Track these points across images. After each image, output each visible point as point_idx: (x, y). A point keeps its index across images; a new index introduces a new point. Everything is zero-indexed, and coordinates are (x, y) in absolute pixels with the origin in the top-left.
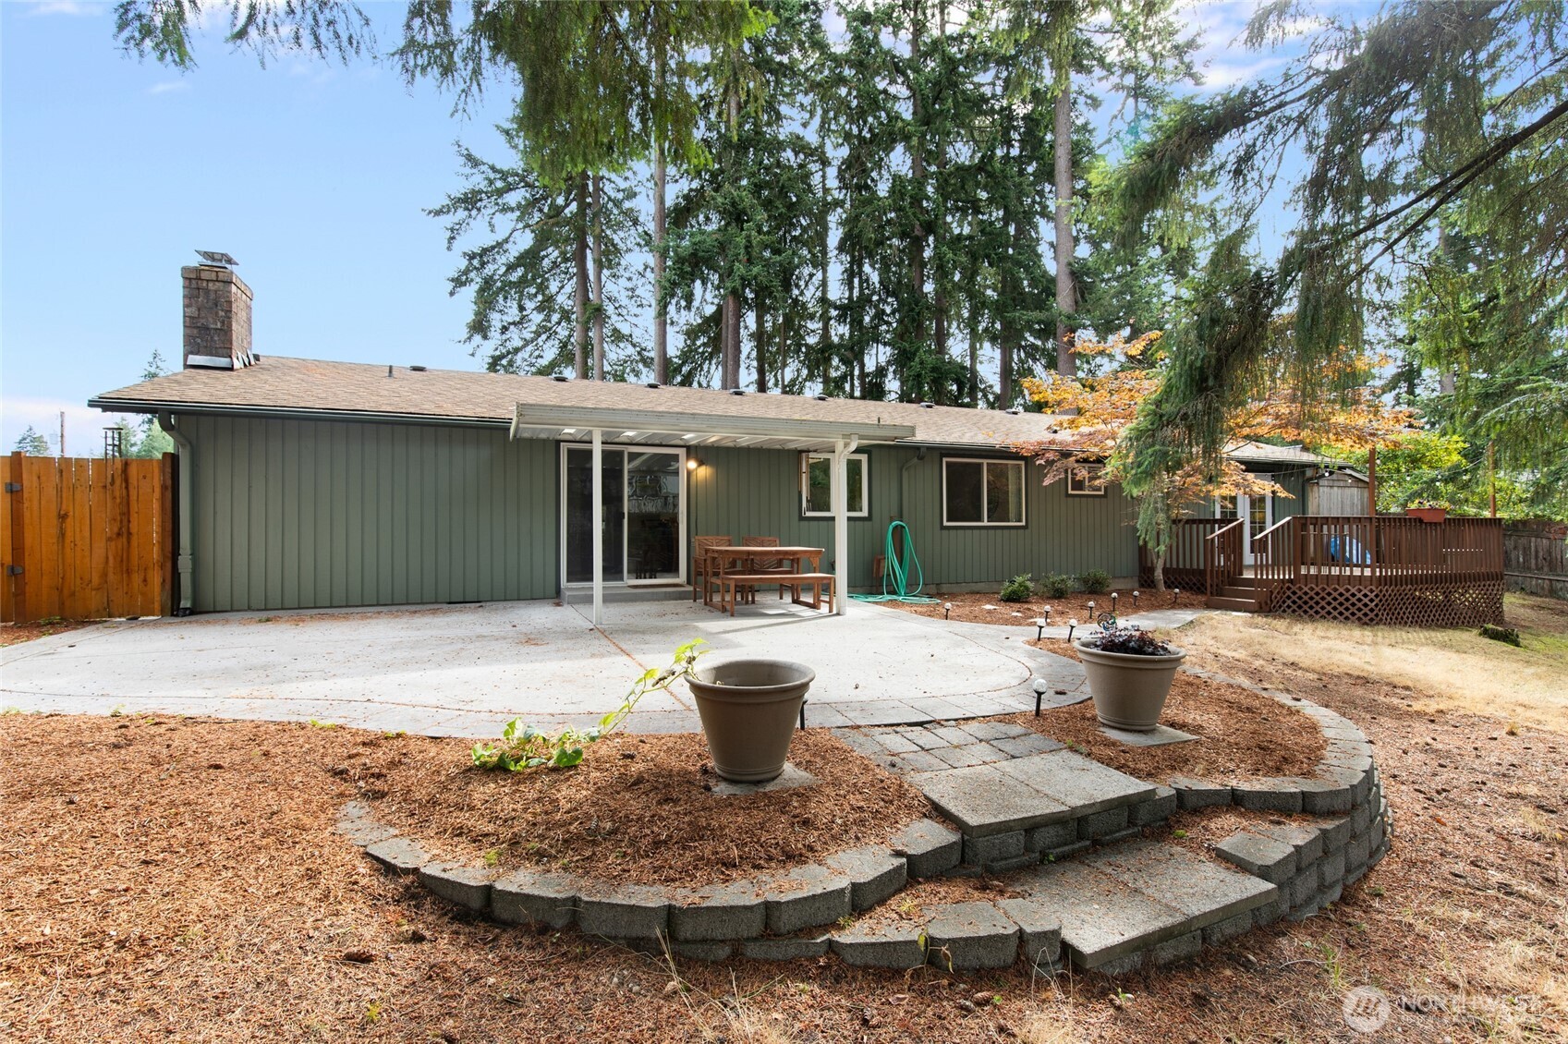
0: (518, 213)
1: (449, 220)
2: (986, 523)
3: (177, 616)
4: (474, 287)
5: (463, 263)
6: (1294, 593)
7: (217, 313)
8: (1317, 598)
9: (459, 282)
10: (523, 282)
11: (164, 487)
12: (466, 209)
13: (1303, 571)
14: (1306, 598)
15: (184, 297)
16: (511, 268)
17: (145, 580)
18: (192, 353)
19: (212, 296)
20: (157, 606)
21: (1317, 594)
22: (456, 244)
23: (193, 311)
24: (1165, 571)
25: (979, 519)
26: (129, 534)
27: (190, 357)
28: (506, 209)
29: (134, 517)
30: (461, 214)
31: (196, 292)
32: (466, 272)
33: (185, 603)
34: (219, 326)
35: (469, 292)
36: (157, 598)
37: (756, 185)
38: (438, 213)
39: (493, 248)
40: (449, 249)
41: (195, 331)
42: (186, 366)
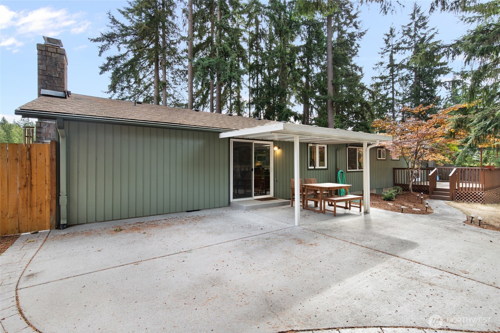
0: (128, 45)
1: (100, 44)
2: (358, 170)
3: (59, 229)
4: (112, 71)
5: (106, 62)
6: (458, 194)
7: (56, 70)
8: (465, 195)
9: (104, 69)
10: (129, 71)
11: (51, 160)
12: (108, 40)
13: (461, 186)
14: (462, 195)
15: (38, 59)
16: (126, 65)
17: (41, 211)
18: (43, 88)
19: (54, 60)
20: (48, 224)
21: (465, 194)
22: (103, 54)
23: (43, 67)
24: (413, 185)
25: (356, 169)
26: (32, 185)
27: (42, 90)
28: (125, 42)
29: (34, 176)
30: (106, 42)
31: (45, 58)
32: (107, 65)
33: (63, 222)
34: (57, 75)
35: (109, 73)
36: (48, 220)
37: (230, 44)
38: (96, 40)
39: (119, 57)
40: (100, 55)
41: (45, 77)
42: (40, 95)
